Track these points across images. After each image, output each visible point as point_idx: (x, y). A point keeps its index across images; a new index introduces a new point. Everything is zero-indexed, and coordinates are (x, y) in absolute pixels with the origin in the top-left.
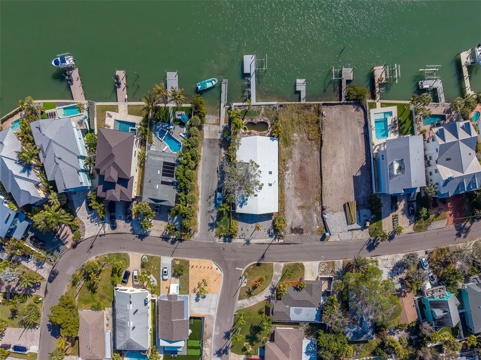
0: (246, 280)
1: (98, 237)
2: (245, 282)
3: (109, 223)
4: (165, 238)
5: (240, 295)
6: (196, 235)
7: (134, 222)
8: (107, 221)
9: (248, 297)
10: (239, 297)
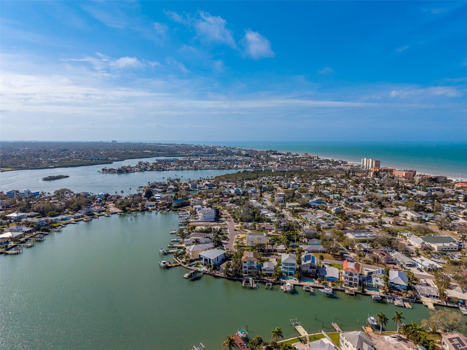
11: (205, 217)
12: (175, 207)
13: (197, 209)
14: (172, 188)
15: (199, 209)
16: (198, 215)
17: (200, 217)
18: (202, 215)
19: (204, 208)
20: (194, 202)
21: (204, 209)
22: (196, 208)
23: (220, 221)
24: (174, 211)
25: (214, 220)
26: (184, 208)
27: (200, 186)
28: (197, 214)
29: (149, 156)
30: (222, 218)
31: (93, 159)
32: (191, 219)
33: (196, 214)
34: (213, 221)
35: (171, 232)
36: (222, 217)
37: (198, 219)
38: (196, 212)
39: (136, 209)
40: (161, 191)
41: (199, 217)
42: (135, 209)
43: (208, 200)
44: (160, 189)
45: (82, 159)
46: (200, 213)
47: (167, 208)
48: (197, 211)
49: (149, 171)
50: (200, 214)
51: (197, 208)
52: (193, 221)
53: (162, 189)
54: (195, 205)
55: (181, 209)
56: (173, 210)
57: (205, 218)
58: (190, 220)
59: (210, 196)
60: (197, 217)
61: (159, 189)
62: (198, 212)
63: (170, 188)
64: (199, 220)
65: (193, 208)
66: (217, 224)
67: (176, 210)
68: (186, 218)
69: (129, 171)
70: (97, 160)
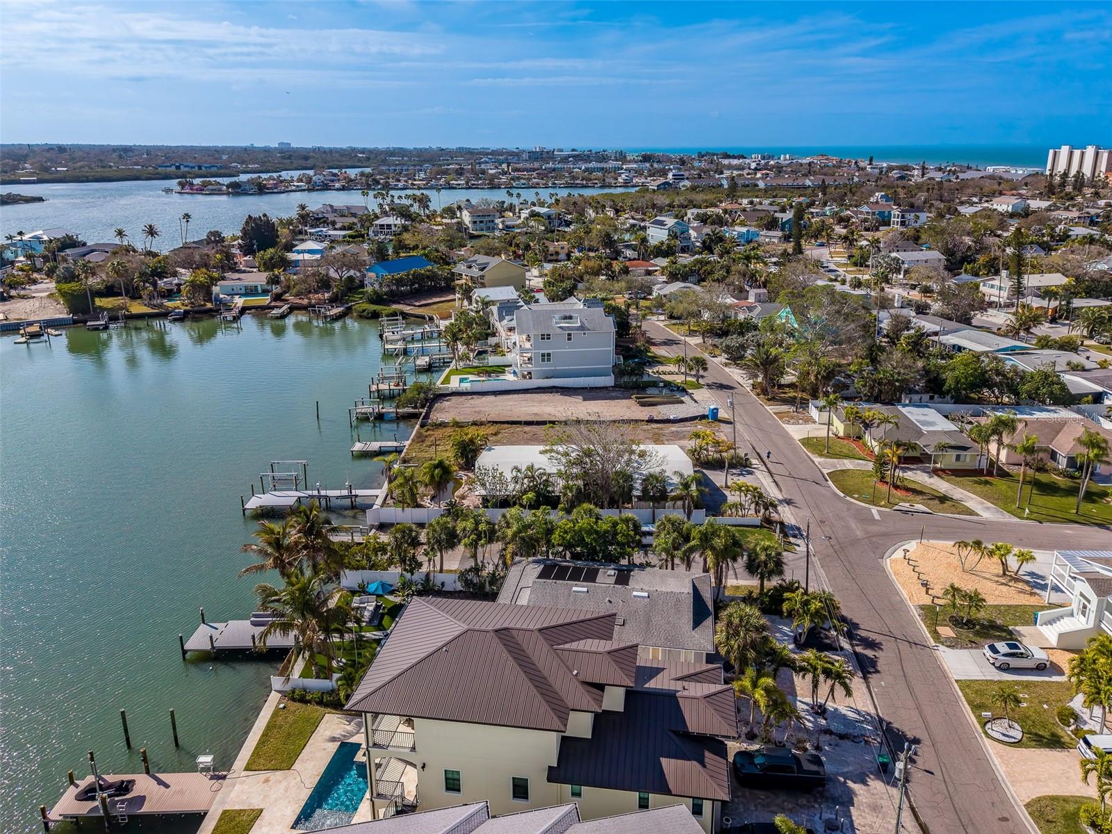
2: (912, 506)
11: (546, 357)
12: (378, 299)
13: (494, 309)
14: (389, 226)
15: (508, 308)
16: (497, 345)
17: (513, 357)
18: (528, 345)
19: (537, 301)
20: (475, 272)
21: (534, 306)
22: (486, 304)
23: (654, 384)
24: (367, 318)
25: (609, 381)
26: (424, 302)
27: (507, 223)
28: (494, 335)
29: (360, 164)
30: (661, 363)
31: (182, 167)
32: (456, 371)
33: (492, 341)
34: (605, 388)
35: (254, 503)
36: (655, 361)
37: (500, 369)
38: (485, 323)
39: (161, 306)
40: (344, 236)
41: (511, 357)
42: (154, 306)
43: (548, 267)
44: (343, 228)
45: (150, 166)
46: (511, 329)
47: (334, 300)
48: (494, 319)
49: (338, 190)
50: (515, 337)
51: (493, 303)
52: (466, 386)
53: (350, 228)
54: (483, 286)
55: (407, 309)
56: (362, 316)
57: (547, 367)
58: (447, 380)
59: (557, 253)
60: (493, 360)
61: (340, 229)
62: (497, 324)
63: (382, 226)
64: (509, 377)
65: (470, 303)
66: (644, 413)
67: (375, 316)
68: (423, 361)
69: (268, 189)
70: (194, 167)
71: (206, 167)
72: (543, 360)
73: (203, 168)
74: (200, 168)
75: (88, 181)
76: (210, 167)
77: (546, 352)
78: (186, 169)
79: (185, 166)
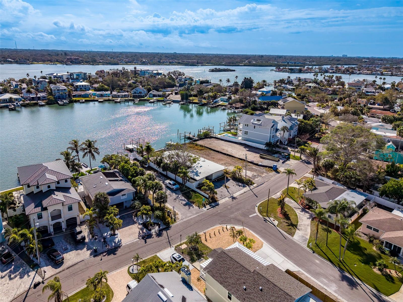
0: (272, 219)
1: (33, 290)
2: (274, 220)
3: (49, 263)
4: (146, 237)
5: (286, 232)
6: (179, 216)
7: (89, 244)
8: (43, 263)
9: (295, 228)
10: (289, 234)
14: (310, 86)
18: (241, 127)
70: (293, 63)
71: (297, 63)
72: (245, 134)
73: (296, 63)
74: (295, 63)
75: (257, 66)
76: (298, 63)
77: (246, 131)
78: (291, 64)
79: (290, 63)
